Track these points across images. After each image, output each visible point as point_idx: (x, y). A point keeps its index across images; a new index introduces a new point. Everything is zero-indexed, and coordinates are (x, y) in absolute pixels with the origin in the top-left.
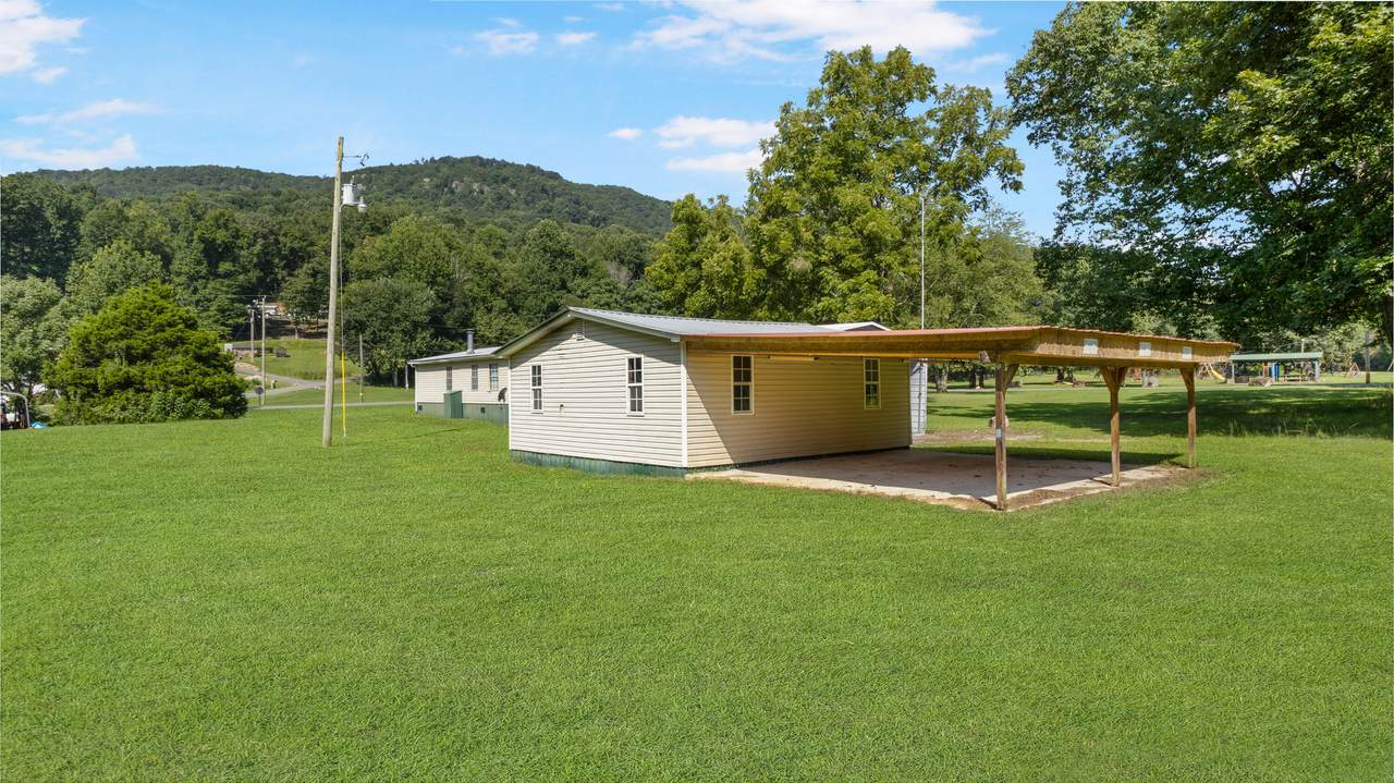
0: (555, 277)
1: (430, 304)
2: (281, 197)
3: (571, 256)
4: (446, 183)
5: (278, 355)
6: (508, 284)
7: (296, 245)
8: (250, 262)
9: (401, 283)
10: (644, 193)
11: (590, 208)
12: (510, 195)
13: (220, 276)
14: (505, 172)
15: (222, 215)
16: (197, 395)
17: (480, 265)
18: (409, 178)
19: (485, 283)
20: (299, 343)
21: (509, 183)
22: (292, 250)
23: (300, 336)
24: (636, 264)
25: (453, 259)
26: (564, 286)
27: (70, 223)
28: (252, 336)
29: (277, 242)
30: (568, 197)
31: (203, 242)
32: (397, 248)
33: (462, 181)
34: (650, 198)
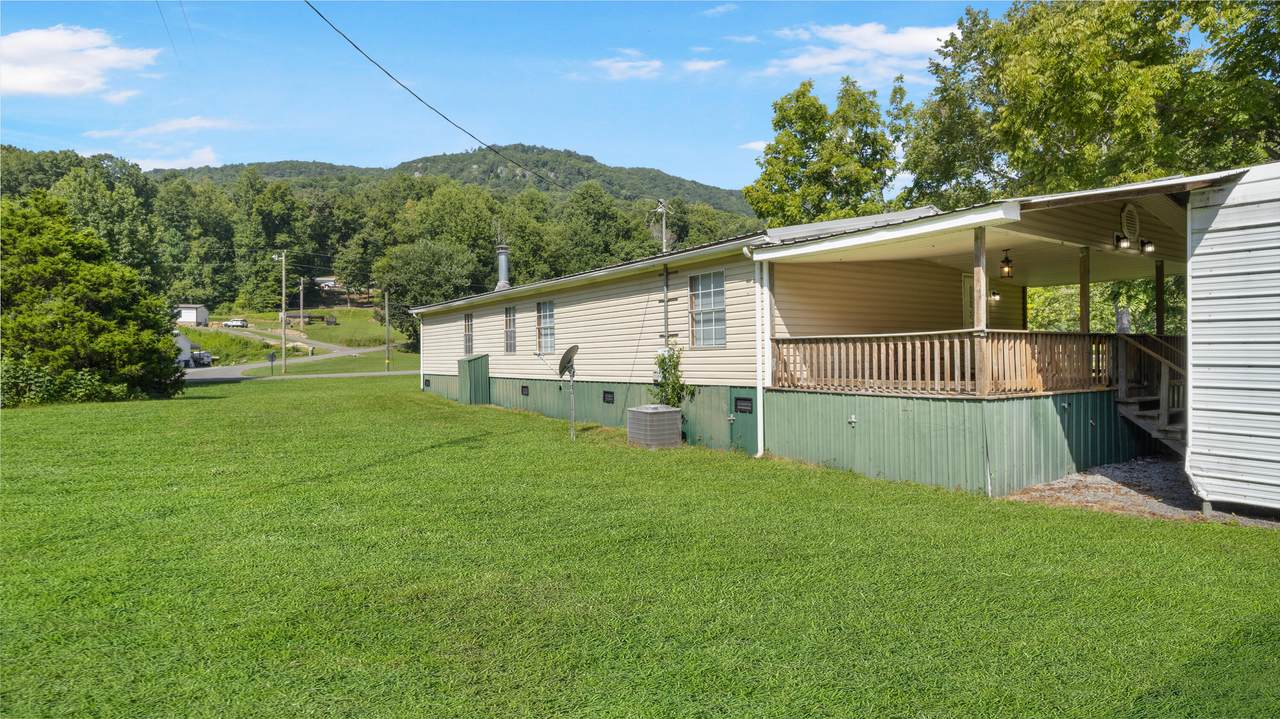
0: (598, 239)
1: (471, 267)
2: (346, 182)
3: (613, 218)
4: (492, 170)
5: (329, 323)
6: (550, 247)
7: (349, 217)
8: (304, 233)
9: (441, 246)
10: (671, 174)
11: (622, 188)
12: (549, 178)
13: (276, 247)
14: (545, 157)
15: (279, 188)
16: (75, 362)
17: (522, 229)
18: (459, 165)
19: (527, 248)
20: (350, 311)
21: (548, 168)
22: (346, 223)
23: (352, 305)
24: (679, 226)
25: (494, 222)
26: (607, 249)
27: (146, 201)
28: (302, 303)
29: (331, 213)
30: (602, 178)
31: (260, 214)
32: (438, 210)
33: (506, 167)
34: (677, 178)
